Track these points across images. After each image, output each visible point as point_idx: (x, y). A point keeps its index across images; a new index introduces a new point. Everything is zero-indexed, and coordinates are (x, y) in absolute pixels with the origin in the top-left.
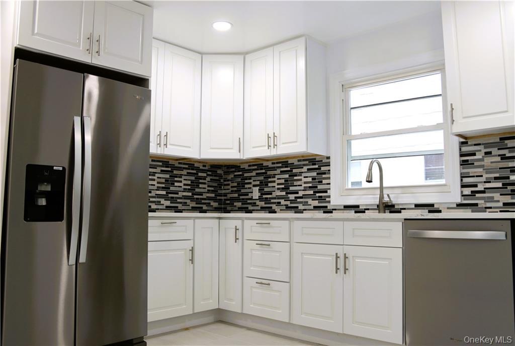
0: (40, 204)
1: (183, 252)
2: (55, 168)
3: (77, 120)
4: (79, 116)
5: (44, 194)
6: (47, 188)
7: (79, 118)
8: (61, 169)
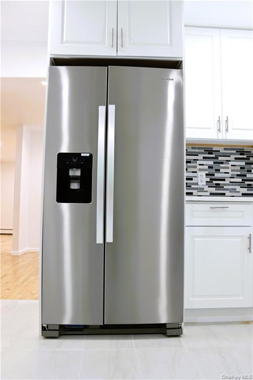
0: (72, 188)
1: (240, 240)
2: (82, 155)
3: (102, 109)
4: (104, 105)
5: (75, 178)
6: (77, 173)
7: (104, 107)
8: (88, 155)
